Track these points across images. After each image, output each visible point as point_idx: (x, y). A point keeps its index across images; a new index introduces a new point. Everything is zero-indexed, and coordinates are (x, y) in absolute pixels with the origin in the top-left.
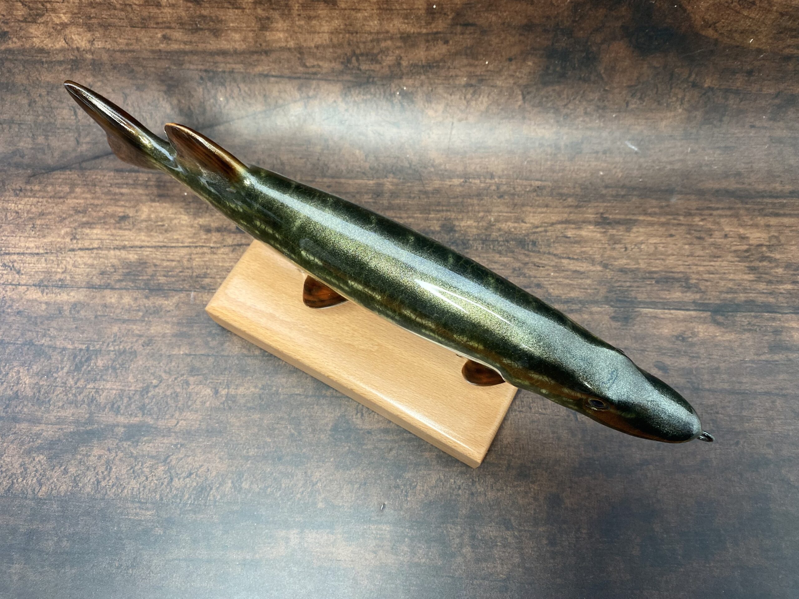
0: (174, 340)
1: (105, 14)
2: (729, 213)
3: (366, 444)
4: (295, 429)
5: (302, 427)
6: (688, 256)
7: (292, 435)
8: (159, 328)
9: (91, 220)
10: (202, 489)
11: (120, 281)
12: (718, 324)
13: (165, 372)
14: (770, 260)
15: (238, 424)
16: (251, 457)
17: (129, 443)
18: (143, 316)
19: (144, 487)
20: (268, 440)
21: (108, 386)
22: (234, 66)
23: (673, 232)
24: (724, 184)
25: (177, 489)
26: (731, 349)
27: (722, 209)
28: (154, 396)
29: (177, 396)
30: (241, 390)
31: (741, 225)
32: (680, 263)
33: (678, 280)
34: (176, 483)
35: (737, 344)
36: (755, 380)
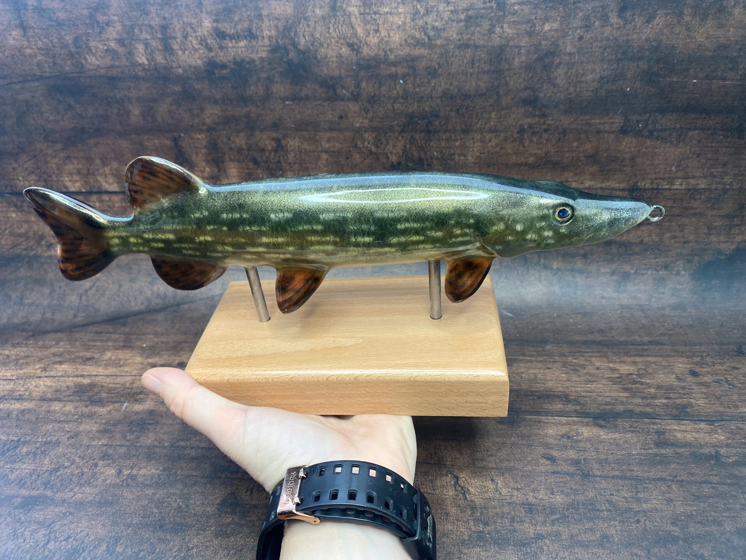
0: (97, 434)
2: (598, 354)
3: (250, 517)
4: (183, 503)
5: (191, 501)
6: (565, 381)
7: (180, 507)
8: (88, 427)
9: (63, 360)
10: (75, 552)
11: (69, 396)
12: (601, 426)
13: (80, 457)
14: (642, 384)
15: (131, 497)
16: (133, 524)
17: (22, 511)
18: (78, 419)
19: (19, 548)
20: (155, 510)
21: (24, 466)
23: (550, 366)
24: (591, 337)
25: (50, 551)
26: (617, 445)
27: (592, 352)
28: (61, 474)
29: (82, 475)
30: (143, 471)
31: (609, 362)
32: (559, 385)
33: (559, 397)
34: (51, 546)
35: (622, 441)
36: (646, 469)
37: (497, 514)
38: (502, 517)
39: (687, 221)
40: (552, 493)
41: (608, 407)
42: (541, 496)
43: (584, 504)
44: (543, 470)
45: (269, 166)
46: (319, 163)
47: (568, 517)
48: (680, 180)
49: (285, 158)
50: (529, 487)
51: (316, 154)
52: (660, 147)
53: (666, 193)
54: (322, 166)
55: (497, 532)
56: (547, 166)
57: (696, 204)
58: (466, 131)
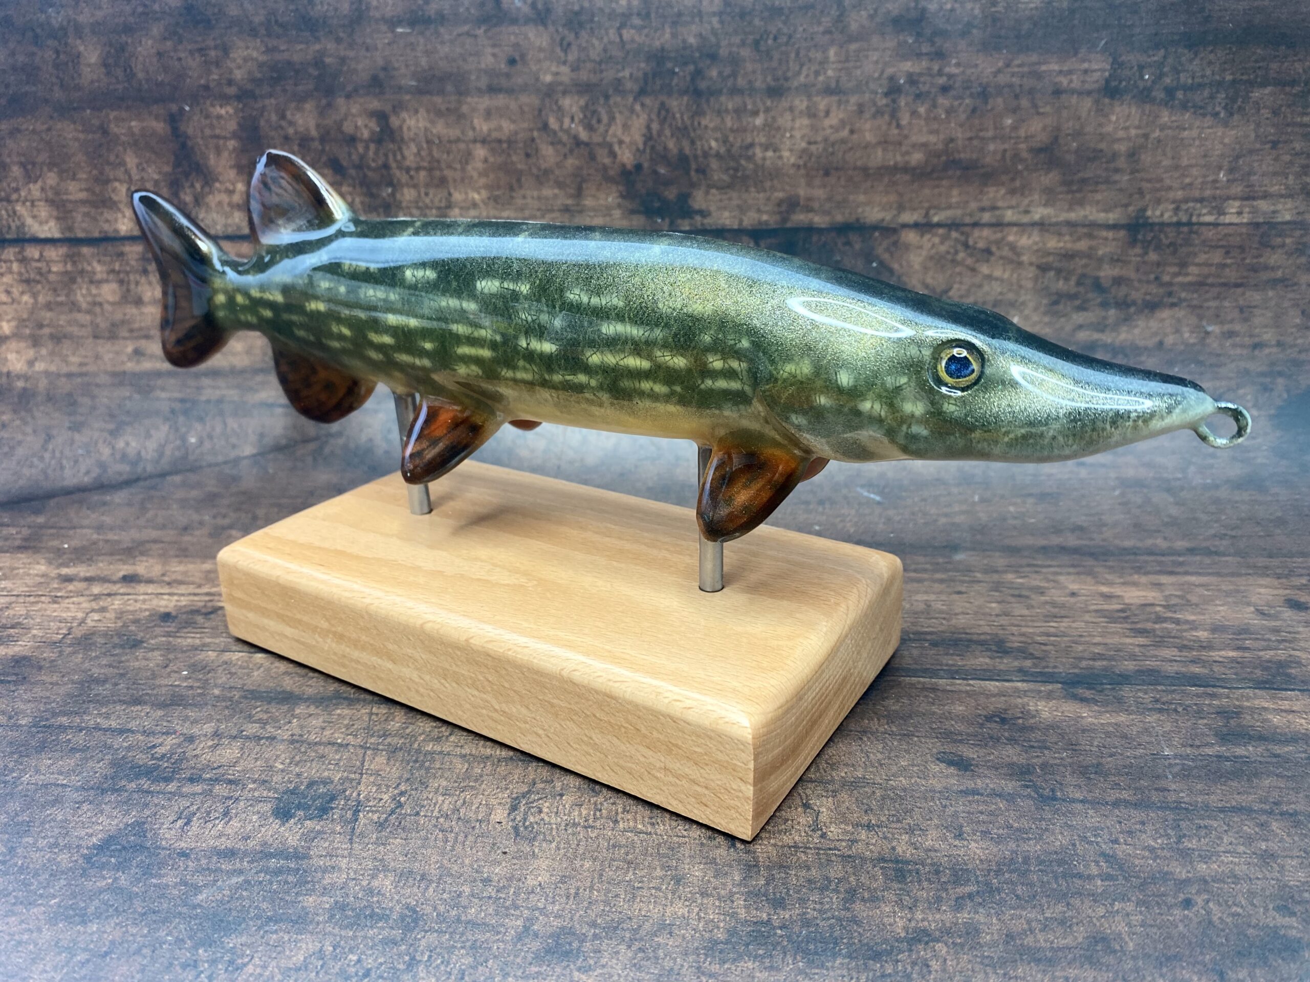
1: (63, 320)
2: (1071, 570)
6: (997, 615)
12: (1083, 700)
14: (1177, 622)
22: (225, 392)
23: (963, 589)
24: (1056, 540)
26: (1124, 736)
27: (1058, 566)
31: (1098, 583)
32: (981, 623)
33: (981, 643)
35: (1135, 729)
36: (1199, 787)
37: (809, 881)
38: (823, 889)
39: (1255, 297)
40: (959, 836)
41: (1098, 664)
42: (929, 843)
43: (1041, 862)
44: (939, 787)
45: (365, 176)
46: (469, 168)
47: (998, 890)
48: (1237, 203)
49: (399, 157)
50: (898, 821)
51: (462, 146)
52: (1191, 128)
53: (1210, 234)
54: (475, 174)
55: (807, 923)
56: (950, 173)
57: (1274, 258)
58: (776, 92)
